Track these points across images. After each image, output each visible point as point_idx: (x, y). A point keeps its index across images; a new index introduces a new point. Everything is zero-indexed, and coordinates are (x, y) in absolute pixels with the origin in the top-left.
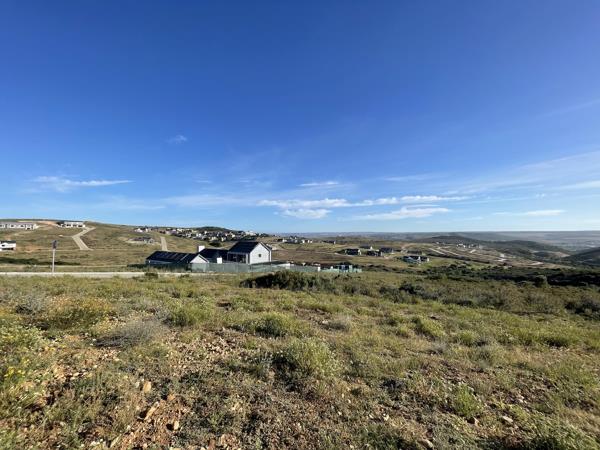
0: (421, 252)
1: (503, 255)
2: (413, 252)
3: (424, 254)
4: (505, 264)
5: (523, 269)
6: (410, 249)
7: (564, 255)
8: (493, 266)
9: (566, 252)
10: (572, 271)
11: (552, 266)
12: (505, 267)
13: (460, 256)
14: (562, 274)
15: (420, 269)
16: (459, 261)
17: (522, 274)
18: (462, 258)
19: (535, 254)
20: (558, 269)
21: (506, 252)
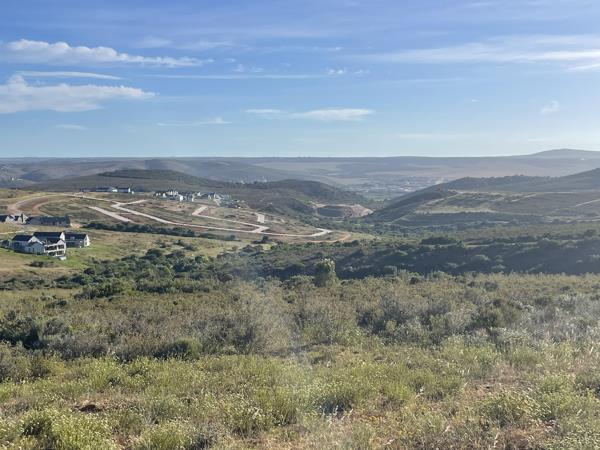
0: (66, 220)
1: (261, 218)
2: (44, 221)
3: (75, 226)
4: (265, 240)
5: (296, 248)
6: (36, 212)
7: (366, 211)
8: (241, 246)
9: (367, 204)
10: (374, 244)
11: (346, 237)
12: (266, 247)
13: (170, 224)
14: (359, 254)
15: (65, 271)
16: (168, 239)
17: (295, 260)
18: (175, 232)
19: (320, 210)
20: (355, 243)
21: (268, 210)
